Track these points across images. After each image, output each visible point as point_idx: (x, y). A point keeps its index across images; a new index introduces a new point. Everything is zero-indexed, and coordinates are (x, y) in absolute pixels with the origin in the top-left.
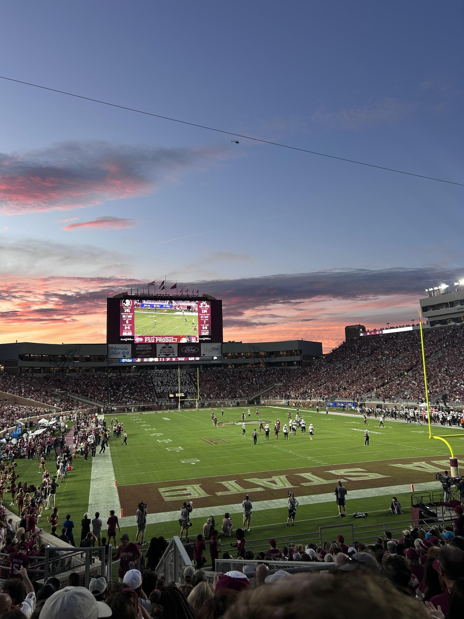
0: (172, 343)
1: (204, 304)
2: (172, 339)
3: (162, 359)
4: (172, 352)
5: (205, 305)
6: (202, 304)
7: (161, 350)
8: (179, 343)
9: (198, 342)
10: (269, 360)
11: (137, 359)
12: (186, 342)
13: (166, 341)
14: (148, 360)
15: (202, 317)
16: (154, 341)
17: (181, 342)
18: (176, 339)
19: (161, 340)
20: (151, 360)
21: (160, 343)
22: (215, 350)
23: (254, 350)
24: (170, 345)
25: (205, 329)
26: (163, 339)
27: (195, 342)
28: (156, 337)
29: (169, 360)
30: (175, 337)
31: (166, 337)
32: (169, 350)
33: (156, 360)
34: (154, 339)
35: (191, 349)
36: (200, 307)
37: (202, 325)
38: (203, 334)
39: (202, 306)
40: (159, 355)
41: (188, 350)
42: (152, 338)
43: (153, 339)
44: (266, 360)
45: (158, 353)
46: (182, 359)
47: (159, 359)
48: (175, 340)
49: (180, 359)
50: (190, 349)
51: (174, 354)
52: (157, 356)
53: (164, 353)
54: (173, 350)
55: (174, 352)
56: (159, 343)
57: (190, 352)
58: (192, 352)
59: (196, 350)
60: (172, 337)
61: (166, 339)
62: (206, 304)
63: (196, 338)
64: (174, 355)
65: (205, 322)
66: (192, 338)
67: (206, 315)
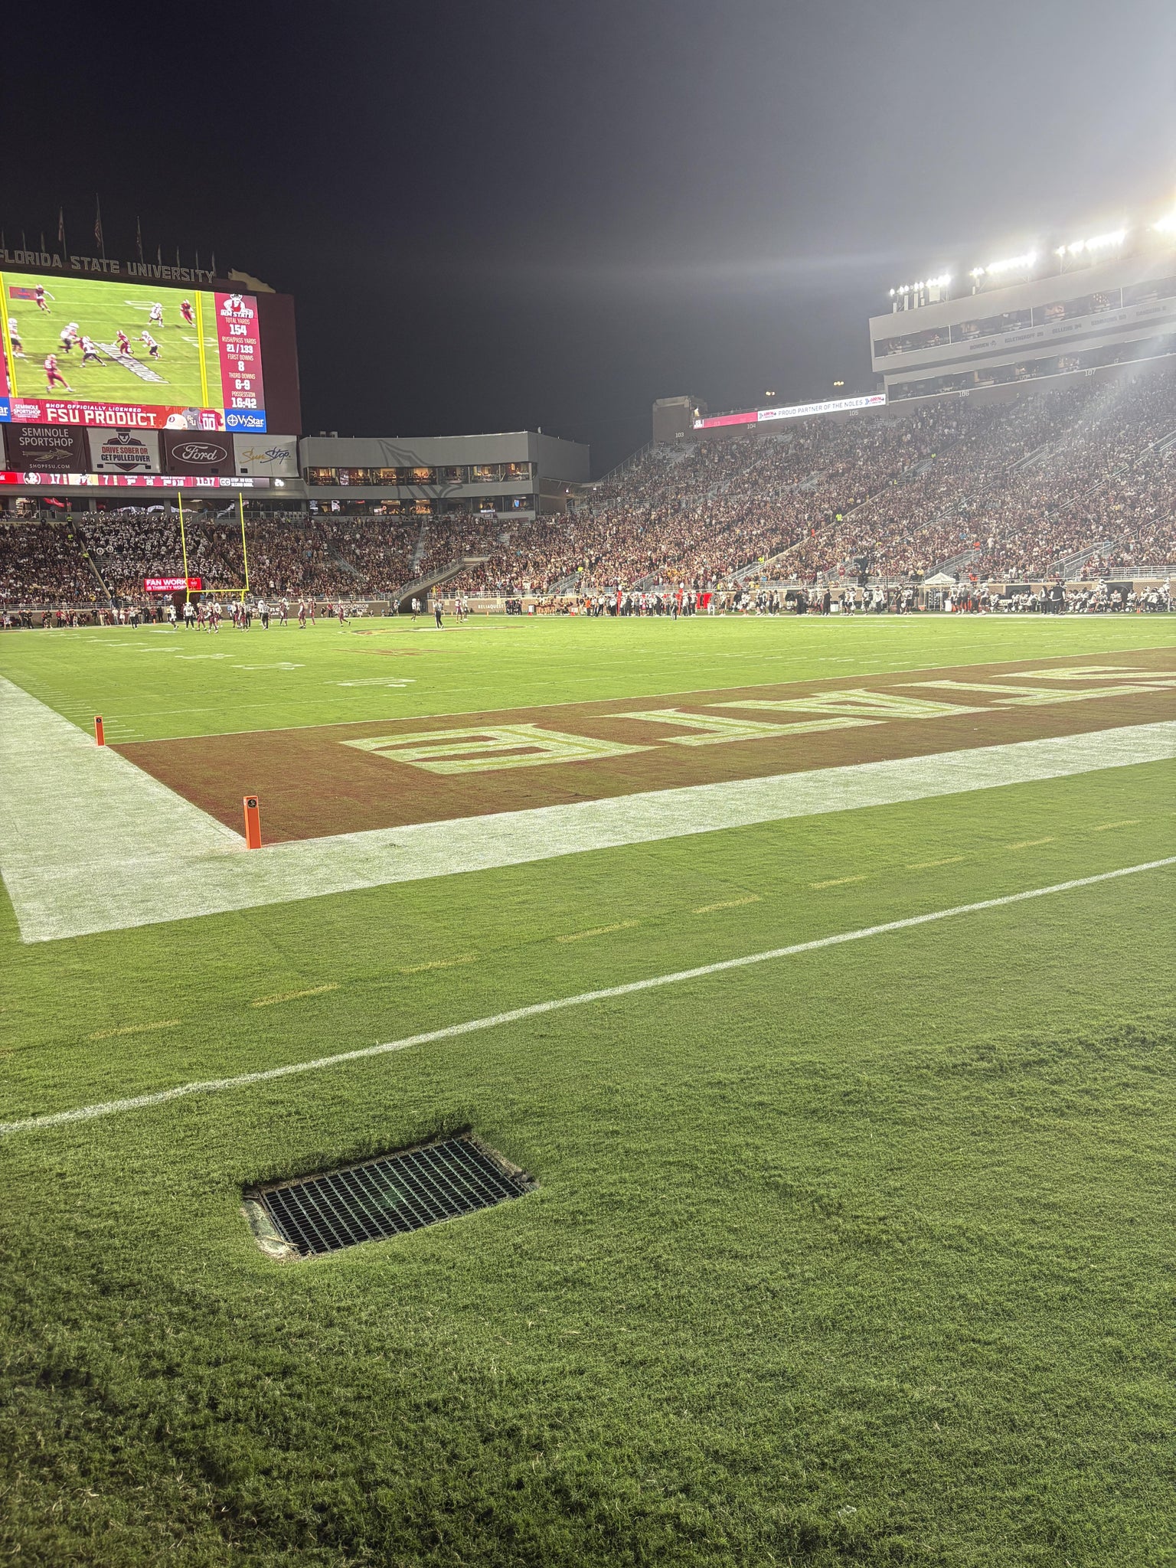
0: (138, 428)
1: (236, 305)
2: (139, 415)
3: (111, 480)
4: (142, 458)
5: (238, 309)
6: (228, 304)
7: (105, 450)
8: (160, 430)
9: (223, 429)
10: (442, 491)
11: (27, 476)
12: (186, 427)
13: (119, 422)
14: (65, 479)
15: (230, 348)
16: (77, 420)
17: (169, 426)
18: (152, 416)
19: (102, 418)
20: (75, 479)
21: (100, 426)
22: (278, 459)
23: (399, 462)
25: (243, 389)
26: (108, 413)
27: (214, 429)
28: (85, 407)
29: (134, 481)
30: (146, 409)
31: (117, 409)
32: (130, 450)
33: (92, 480)
34: (77, 412)
35: (204, 451)
36: (223, 313)
37: (232, 375)
38: (238, 404)
39: (230, 309)
40: (100, 466)
41: (193, 453)
42: (69, 406)
43: (74, 410)
44: (434, 491)
45: (96, 458)
46: (180, 481)
47: (101, 480)
48: (148, 419)
49: (167, 481)
50: (200, 451)
51: (148, 464)
52: (95, 469)
53: (117, 461)
54: (146, 451)
55: (148, 458)
56: (93, 424)
57: (199, 460)
58: (205, 459)
59: (219, 455)
60: (139, 410)
61: (118, 414)
62: (243, 305)
63: (218, 417)
64: (148, 467)
65: (241, 366)
66: (205, 415)
67: (244, 344)
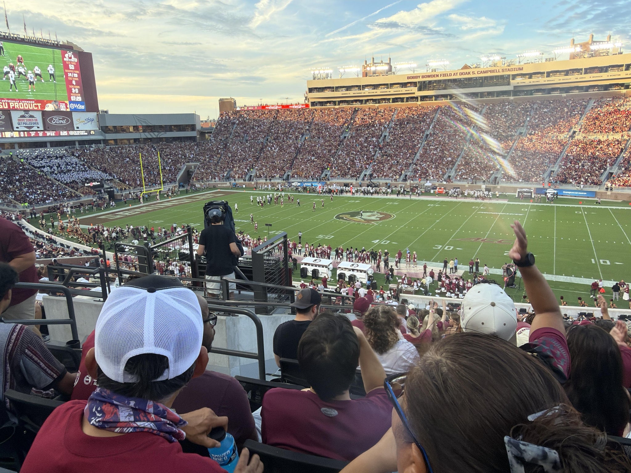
0: (33, 110)
1: (70, 56)
2: (34, 104)
3: (24, 134)
4: (35, 123)
5: (71, 58)
6: (66, 55)
7: (19, 120)
8: (42, 111)
9: (68, 110)
10: (158, 135)
12: (54, 109)
13: (25, 108)
14: (4, 135)
15: (70, 75)
16: (7, 107)
17: (47, 109)
18: (39, 104)
19: (18, 106)
20: (8, 134)
21: (17, 110)
22: (90, 123)
23: (141, 124)
24: (31, 113)
25: (75, 93)
26: (20, 104)
27: (65, 110)
28: (10, 101)
29: (34, 134)
30: (37, 101)
31: (24, 102)
32: (30, 120)
33: (16, 134)
34: (6, 103)
35: (61, 120)
36: (65, 59)
37: (70, 86)
38: (73, 98)
39: (68, 58)
40: (17, 128)
41: (57, 121)
42: (3, 101)
43: (5, 102)
44: (154, 134)
45: (15, 125)
46: (52, 133)
47: (20, 134)
48: (37, 106)
49: (48, 133)
50: (59, 119)
51: (38, 126)
52: (15, 129)
53: (25, 125)
54: (36, 120)
55: (38, 123)
56: (14, 109)
57: (59, 124)
58: (62, 123)
59: (67, 121)
60: (33, 102)
61: (25, 104)
62: (73, 56)
63: (66, 105)
64: (38, 128)
65: (74, 83)
66: (61, 104)
67: (74, 73)
